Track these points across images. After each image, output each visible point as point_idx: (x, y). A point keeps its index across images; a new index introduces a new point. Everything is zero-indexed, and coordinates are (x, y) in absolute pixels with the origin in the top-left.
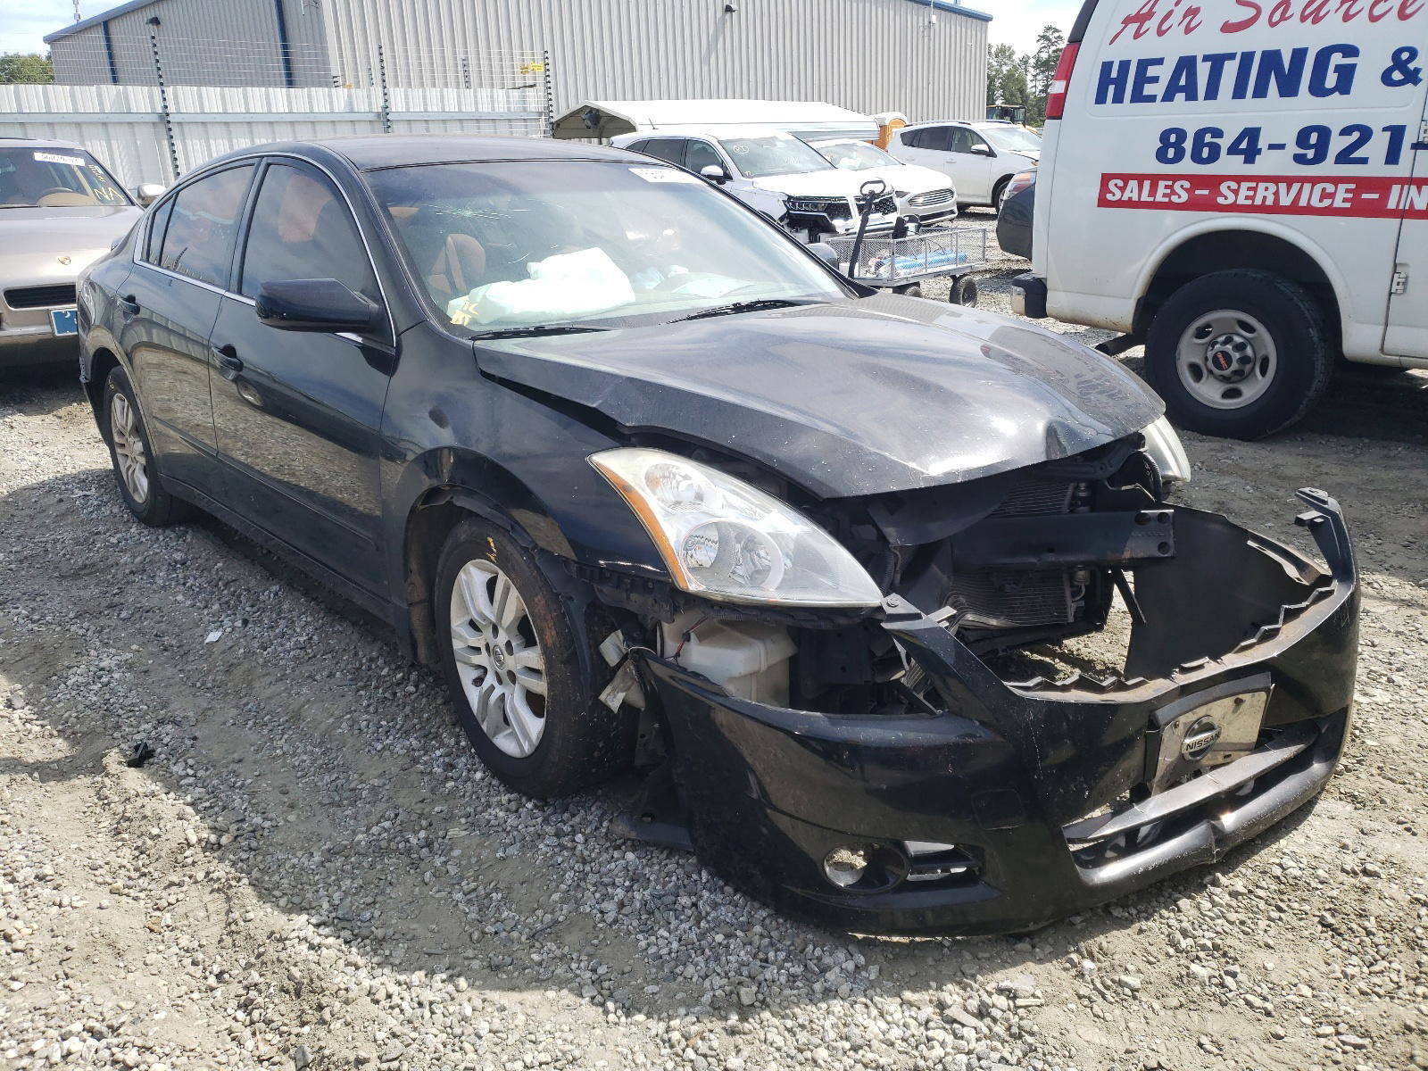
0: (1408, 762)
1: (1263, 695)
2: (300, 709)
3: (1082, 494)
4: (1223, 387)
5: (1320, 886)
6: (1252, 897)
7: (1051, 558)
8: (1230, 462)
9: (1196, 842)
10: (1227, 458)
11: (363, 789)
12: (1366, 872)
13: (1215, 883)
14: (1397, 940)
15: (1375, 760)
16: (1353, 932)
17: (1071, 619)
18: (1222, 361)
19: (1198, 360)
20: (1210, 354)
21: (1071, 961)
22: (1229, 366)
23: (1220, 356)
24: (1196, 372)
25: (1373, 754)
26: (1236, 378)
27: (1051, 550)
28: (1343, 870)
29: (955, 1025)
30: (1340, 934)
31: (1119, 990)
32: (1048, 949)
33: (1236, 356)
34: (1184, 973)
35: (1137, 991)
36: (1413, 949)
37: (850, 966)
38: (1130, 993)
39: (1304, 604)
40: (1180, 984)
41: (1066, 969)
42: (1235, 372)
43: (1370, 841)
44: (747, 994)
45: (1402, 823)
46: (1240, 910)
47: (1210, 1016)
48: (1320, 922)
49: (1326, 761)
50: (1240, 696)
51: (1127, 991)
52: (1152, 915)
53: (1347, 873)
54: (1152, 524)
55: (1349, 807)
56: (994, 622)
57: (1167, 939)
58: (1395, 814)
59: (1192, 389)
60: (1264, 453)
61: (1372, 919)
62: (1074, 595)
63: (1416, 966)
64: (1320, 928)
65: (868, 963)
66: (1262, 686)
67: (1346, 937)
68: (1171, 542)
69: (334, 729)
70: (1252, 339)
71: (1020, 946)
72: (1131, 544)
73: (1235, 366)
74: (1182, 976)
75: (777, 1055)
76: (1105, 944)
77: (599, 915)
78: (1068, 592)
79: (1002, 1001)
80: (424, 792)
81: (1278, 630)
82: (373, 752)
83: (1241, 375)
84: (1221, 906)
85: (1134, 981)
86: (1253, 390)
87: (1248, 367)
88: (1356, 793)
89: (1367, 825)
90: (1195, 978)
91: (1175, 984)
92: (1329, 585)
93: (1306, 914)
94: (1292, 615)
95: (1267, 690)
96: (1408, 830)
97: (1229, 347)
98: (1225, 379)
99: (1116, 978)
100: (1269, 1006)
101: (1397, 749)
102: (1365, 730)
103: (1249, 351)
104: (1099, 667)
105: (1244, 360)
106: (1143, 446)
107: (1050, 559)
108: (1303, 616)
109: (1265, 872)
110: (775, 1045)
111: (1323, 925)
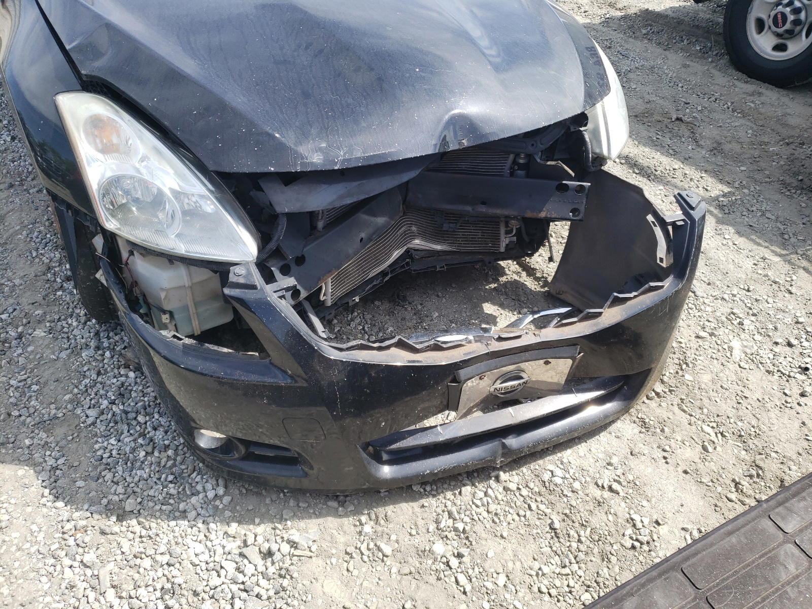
0: (704, 399)
1: (570, 362)
2: (5, 215)
3: (521, 161)
4: (774, 41)
5: (570, 494)
6: (517, 494)
7: (483, 209)
8: (752, 105)
9: (483, 455)
10: (752, 102)
11: (7, 286)
12: (610, 489)
13: (497, 479)
14: (596, 551)
15: (682, 392)
16: (569, 537)
17: (502, 249)
18: (780, 21)
19: (764, 16)
20: (773, 13)
21: (360, 521)
22: (783, 26)
23: (779, 16)
24: (761, 25)
25: (684, 387)
26: (787, 36)
27: (484, 203)
28: (596, 484)
29: (246, 561)
30: (558, 537)
31: (376, 552)
32: (352, 508)
33: (791, 18)
34: (427, 548)
35: (387, 556)
36: (603, 560)
37: (211, 494)
38: (381, 557)
39: (632, 295)
40: (422, 555)
41: (355, 526)
42: (787, 31)
43: (633, 462)
44: (130, 504)
45: (664, 450)
46: (502, 502)
47: (424, 586)
48: (549, 525)
49: (624, 400)
50: (550, 360)
51: (380, 555)
52: (439, 494)
53: (598, 486)
54: (570, 193)
55: (637, 430)
56: (438, 247)
57: (435, 517)
58: (664, 442)
59: (753, 39)
60: (785, 100)
61: (589, 529)
62: (507, 232)
63: (596, 575)
64: (548, 529)
65: (225, 494)
66: (570, 355)
67: (561, 540)
68: (582, 208)
69: (17, 235)
70: (808, 5)
71: (330, 503)
72: (549, 206)
73: (788, 26)
74: (425, 551)
75: (119, 557)
76: (389, 513)
77: (84, 418)
78: (503, 230)
79: (286, 548)
80: (39, 297)
81: (600, 314)
82: (29, 258)
83: (791, 34)
84: (491, 497)
85: (387, 550)
86: (795, 48)
87: (798, 28)
88: (647, 421)
89: (640, 447)
90: (432, 554)
91: (418, 555)
92: (661, 280)
93: (546, 515)
94: (618, 301)
95: (574, 359)
96: (665, 458)
97: (788, 9)
98: (779, 35)
99: (378, 543)
100: (468, 588)
101: (703, 386)
102: (691, 365)
103: (803, 15)
104: (538, 275)
105: (797, 22)
106: (586, 125)
107: (481, 210)
108: (629, 303)
109: (538, 476)
110: (122, 550)
111: (551, 528)
